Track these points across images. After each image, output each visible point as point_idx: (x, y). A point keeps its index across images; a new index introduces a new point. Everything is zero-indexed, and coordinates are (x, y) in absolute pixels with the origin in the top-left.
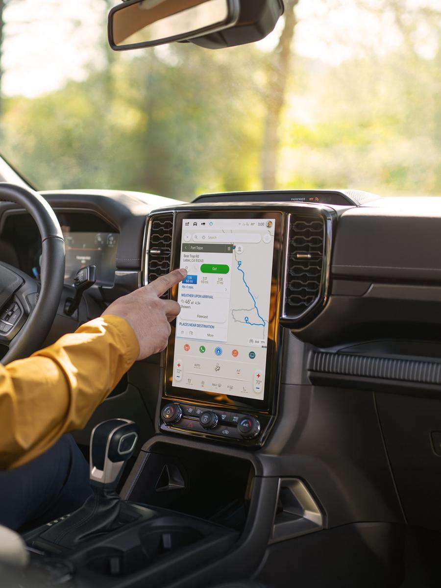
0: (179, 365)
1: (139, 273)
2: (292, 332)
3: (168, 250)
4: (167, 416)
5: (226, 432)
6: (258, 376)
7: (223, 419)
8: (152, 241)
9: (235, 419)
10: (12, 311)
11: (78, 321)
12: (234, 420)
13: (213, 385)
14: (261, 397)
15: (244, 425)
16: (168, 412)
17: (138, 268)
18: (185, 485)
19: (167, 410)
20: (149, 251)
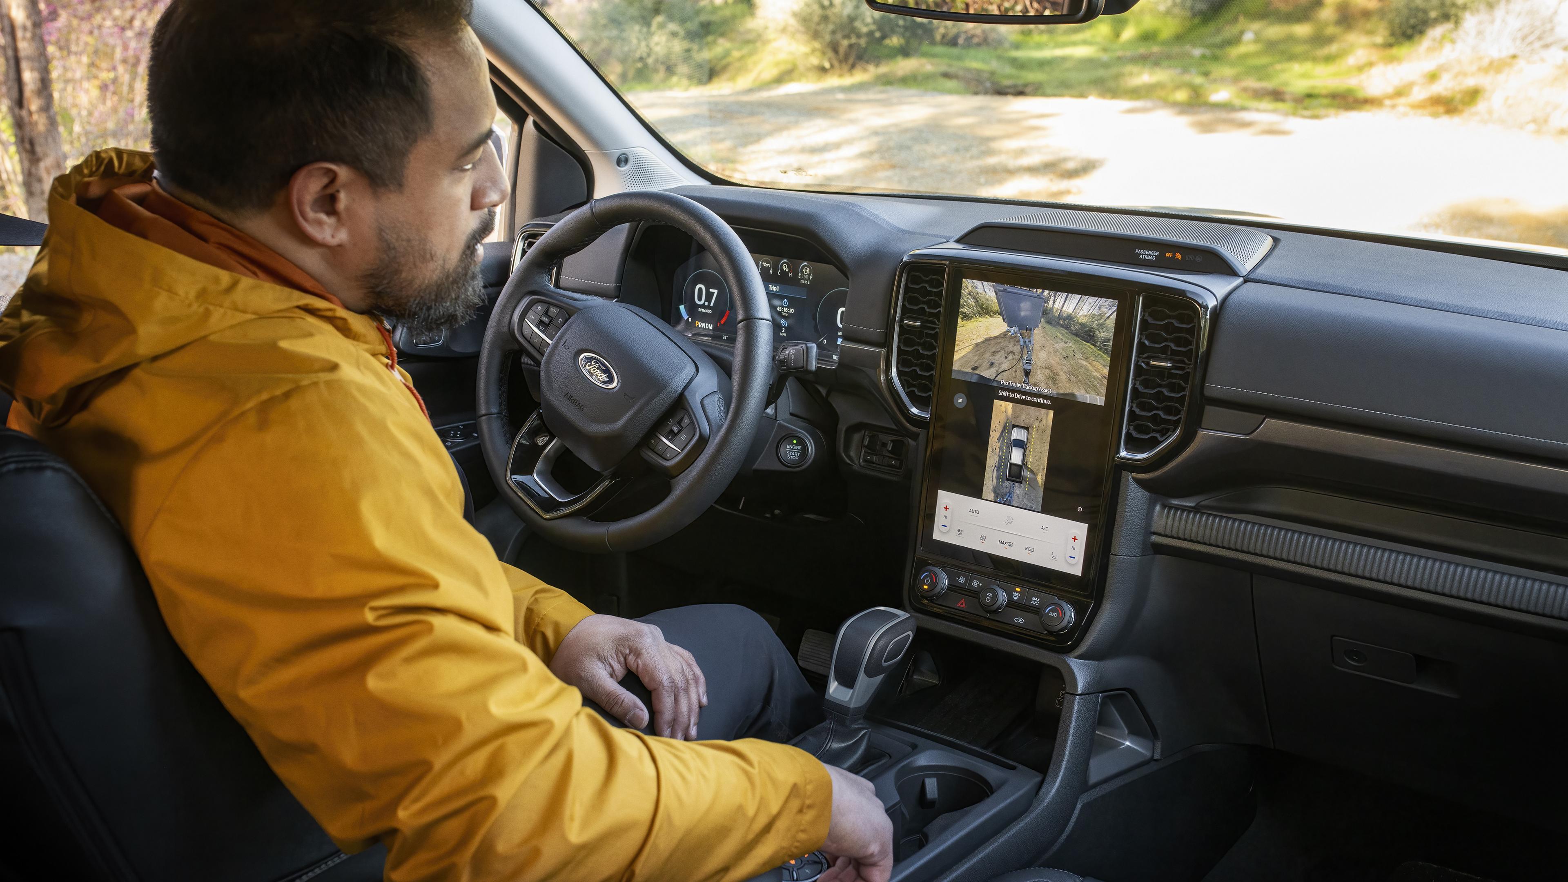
0: (946, 508)
1: (883, 351)
2: (1133, 478)
3: (934, 323)
4: (926, 587)
5: (1020, 620)
6: (1075, 539)
7: (1015, 598)
8: (906, 303)
9: (1035, 601)
10: (679, 423)
11: (776, 419)
12: (1033, 602)
13: (1000, 542)
14: (1077, 570)
15: (1050, 614)
16: (927, 581)
17: (886, 343)
18: (939, 681)
19: (925, 578)
20: (901, 320)
